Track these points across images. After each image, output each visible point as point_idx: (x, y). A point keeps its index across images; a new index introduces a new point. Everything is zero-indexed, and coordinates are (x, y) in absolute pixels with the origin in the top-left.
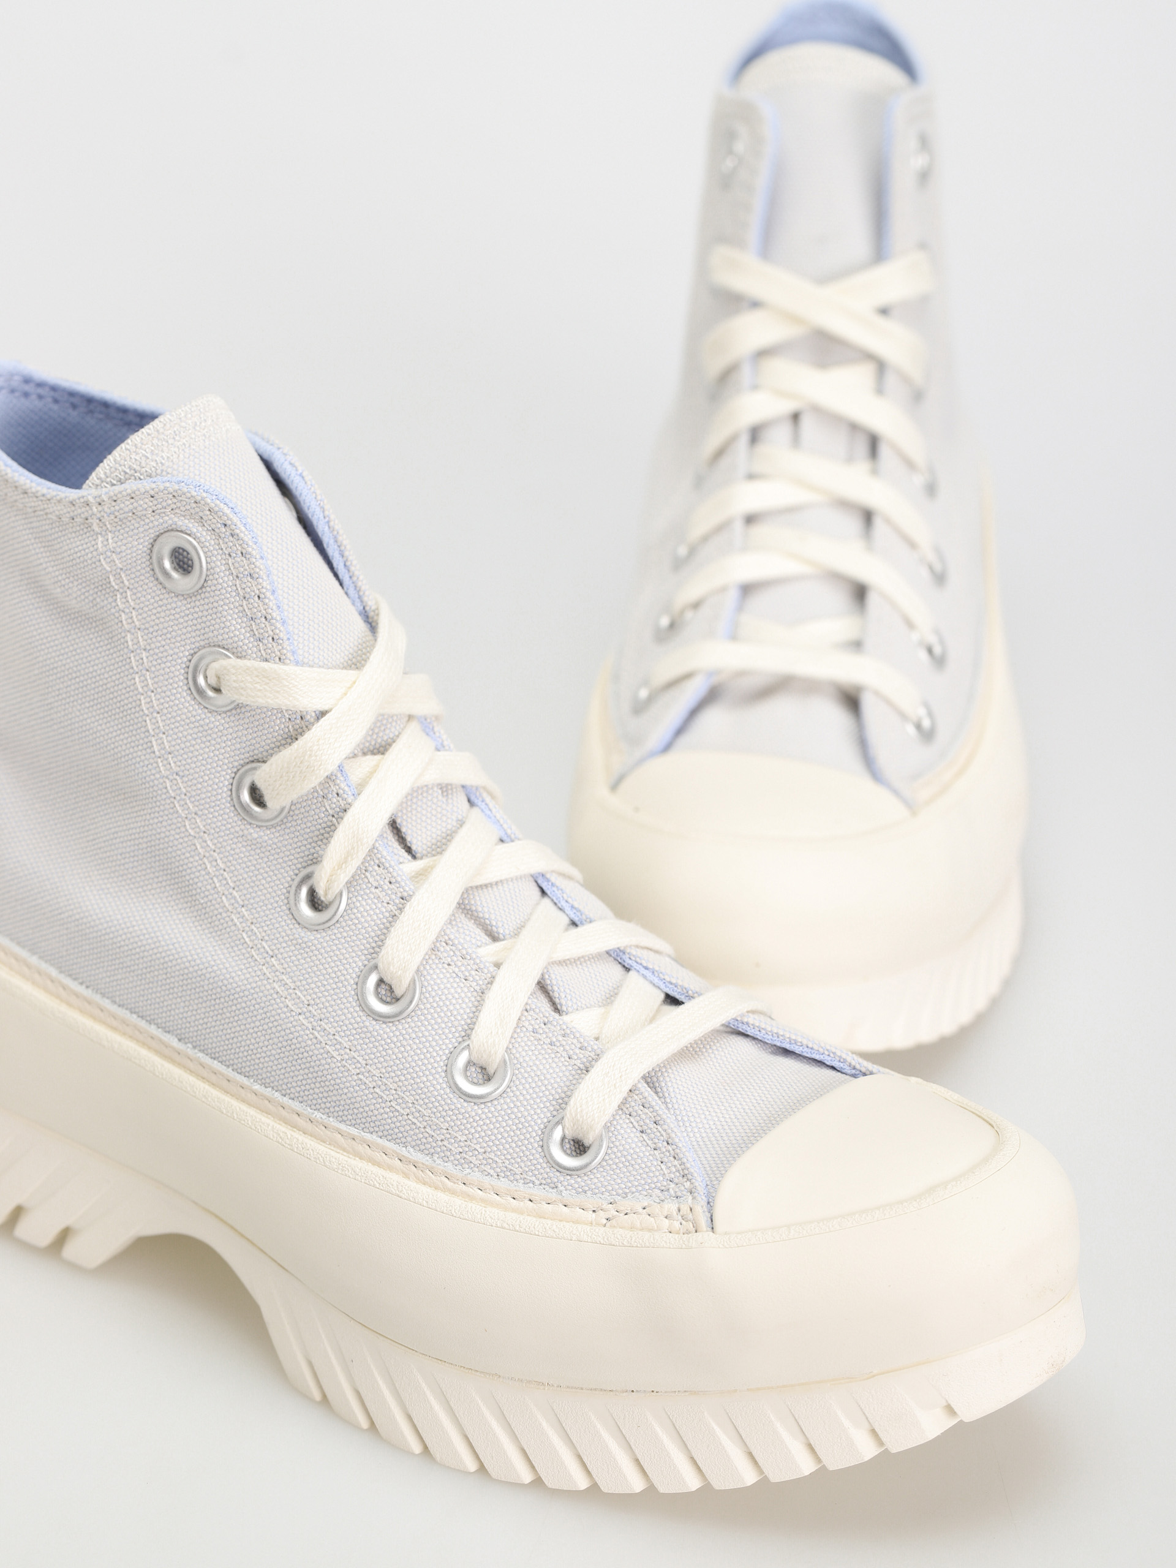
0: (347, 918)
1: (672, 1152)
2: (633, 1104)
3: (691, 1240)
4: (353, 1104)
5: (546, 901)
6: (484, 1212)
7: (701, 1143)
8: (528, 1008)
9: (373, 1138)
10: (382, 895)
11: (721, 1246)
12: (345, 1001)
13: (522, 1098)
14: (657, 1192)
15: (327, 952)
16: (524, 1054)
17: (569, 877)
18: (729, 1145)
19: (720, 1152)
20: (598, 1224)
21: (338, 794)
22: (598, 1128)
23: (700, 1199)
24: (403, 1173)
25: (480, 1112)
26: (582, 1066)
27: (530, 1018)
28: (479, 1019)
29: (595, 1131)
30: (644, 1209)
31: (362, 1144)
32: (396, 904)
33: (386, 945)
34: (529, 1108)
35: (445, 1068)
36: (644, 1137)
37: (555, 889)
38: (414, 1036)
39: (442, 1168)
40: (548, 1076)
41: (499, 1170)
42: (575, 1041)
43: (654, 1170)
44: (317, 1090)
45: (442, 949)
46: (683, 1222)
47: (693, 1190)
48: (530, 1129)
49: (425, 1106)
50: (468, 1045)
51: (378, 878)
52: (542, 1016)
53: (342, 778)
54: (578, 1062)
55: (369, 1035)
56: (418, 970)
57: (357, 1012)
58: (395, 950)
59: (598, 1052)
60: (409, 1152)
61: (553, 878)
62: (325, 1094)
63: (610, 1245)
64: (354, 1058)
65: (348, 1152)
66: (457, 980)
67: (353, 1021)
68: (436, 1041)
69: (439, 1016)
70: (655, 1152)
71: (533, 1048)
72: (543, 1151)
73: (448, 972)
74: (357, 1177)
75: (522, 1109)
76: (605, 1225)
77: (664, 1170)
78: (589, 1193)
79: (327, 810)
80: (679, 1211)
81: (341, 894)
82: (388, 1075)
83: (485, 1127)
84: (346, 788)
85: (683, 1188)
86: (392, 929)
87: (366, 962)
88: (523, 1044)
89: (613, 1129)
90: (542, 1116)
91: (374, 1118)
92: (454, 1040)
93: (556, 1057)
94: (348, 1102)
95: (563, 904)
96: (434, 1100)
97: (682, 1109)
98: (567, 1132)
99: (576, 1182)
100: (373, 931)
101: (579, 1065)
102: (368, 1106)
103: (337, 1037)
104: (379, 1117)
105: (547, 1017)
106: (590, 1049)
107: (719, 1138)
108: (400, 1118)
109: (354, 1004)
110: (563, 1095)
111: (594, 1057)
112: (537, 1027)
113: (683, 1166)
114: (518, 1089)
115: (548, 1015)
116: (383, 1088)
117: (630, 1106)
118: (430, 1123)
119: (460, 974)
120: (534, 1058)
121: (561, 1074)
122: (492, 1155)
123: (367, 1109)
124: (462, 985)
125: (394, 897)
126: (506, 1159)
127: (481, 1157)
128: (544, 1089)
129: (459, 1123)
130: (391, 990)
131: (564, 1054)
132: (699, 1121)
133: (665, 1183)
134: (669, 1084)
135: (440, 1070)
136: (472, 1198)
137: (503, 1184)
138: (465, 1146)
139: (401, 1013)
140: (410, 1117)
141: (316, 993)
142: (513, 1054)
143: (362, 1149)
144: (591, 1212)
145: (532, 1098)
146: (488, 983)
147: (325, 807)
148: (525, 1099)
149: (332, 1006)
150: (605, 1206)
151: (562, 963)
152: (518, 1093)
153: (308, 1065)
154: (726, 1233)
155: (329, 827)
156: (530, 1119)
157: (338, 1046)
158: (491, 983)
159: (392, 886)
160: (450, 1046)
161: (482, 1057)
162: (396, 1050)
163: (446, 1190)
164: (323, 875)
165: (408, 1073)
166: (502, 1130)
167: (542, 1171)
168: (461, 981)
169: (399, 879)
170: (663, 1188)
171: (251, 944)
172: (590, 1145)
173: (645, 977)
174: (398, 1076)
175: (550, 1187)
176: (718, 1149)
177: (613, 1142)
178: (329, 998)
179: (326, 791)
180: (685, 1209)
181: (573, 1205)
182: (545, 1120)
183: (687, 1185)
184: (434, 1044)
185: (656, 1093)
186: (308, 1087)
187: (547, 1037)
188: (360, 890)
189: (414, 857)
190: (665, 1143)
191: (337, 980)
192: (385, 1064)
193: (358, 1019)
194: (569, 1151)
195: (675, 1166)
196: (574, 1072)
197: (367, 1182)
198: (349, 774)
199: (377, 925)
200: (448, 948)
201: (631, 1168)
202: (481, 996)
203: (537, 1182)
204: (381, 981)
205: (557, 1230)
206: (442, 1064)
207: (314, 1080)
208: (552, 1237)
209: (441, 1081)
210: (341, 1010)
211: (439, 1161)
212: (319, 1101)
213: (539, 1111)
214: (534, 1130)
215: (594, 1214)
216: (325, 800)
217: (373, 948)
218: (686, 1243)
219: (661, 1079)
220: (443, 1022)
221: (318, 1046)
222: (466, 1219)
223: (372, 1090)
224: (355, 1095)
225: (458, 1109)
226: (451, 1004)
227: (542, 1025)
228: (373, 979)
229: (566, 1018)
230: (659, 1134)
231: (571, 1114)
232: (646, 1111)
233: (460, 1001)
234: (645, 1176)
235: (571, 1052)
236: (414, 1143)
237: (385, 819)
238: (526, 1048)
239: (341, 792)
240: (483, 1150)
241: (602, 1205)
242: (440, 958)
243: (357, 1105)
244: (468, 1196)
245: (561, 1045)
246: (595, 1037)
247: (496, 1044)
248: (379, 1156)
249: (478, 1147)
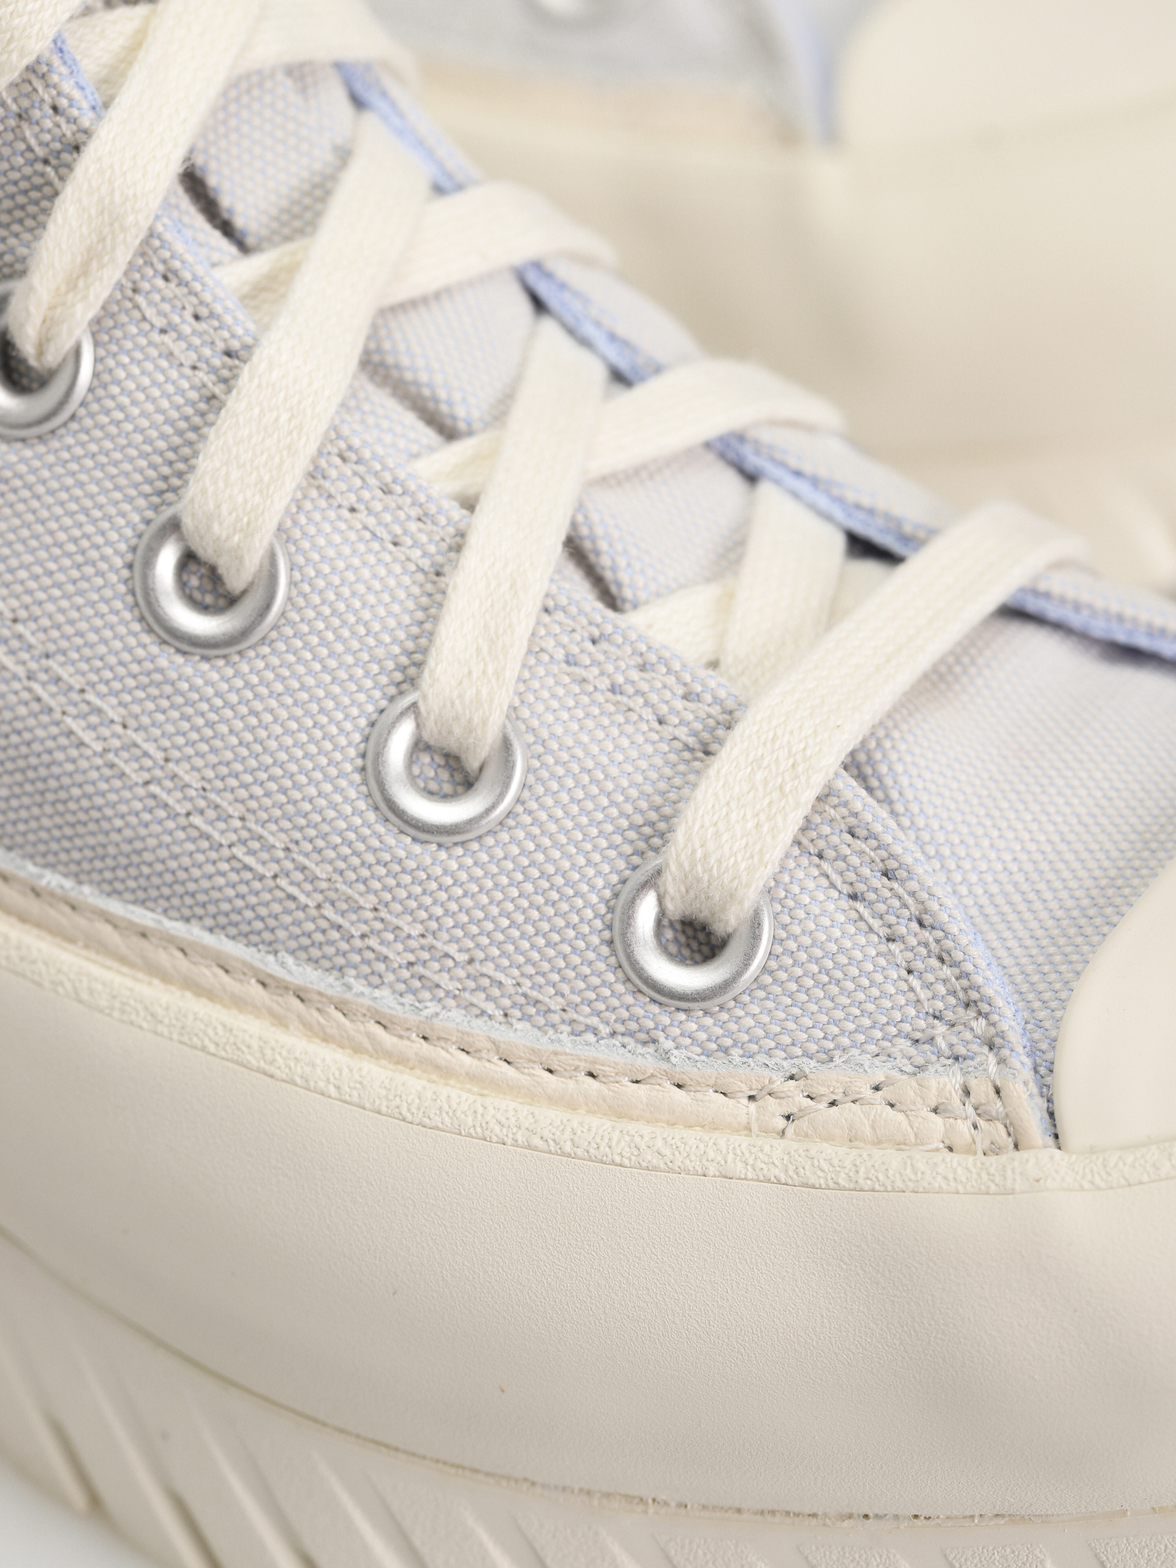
0: (95, 407)
1: (932, 945)
2: (826, 830)
3: (1009, 1173)
4: (139, 853)
5: (548, 327)
6: (480, 1110)
7: (990, 910)
8: (551, 604)
9: (195, 933)
10: (178, 348)
11: (1086, 1185)
12: (103, 608)
13: (553, 827)
14: (904, 1044)
15: (51, 493)
16: (550, 718)
17: (587, 261)
18: (1060, 914)
19: (1040, 933)
20: (766, 1131)
21: (55, 109)
22: (750, 896)
23: (1018, 1066)
24: (272, 1013)
25: (454, 865)
26: (691, 741)
27: (557, 629)
28: (438, 641)
29: (741, 903)
30: (877, 1088)
31: (165, 948)
32: (214, 370)
33: (199, 471)
34: (574, 851)
35: (359, 762)
36: (861, 909)
37: (566, 295)
38: (279, 687)
39: (369, 1002)
40: (614, 771)
41: (506, 1002)
42: (671, 680)
43: (893, 991)
44: (46, 822)
45: (333, 473)
46: (981, 1123)
47: (998, 1041)
48: (579, 902)
49: (315, 856)
50: (414, 705)
51: (166, 307)
52: (584, 621)
53: (64, 70)
54: (682, 733)
55: (168, 689)
56: (280, 529)
57: (135, 635)
58: (221, 484)
59: (730, 704)
60: (283, 965)
61: (563, 270)
62: (68, 831)
63: (805, 1185)
64: (135, 745)
65: (131, 965)
66: (376, 546)
67: (126, 657)
68: (334, 698)
69: (339, 638)
70: (892, 946)
71: (571, 703)
72: (614, 953)
73: (351, 528)
74: (160, 1028)
75: (557, 854)
77: (918, 989)
78: (736, 1052)
79: (30, 149)
80: (967, 1093)
81: (77, 353)
82: (219, 784)
83: (468, 902)
84: (76, 94)
85: (968, 1036)
86: (211, 432)
87: (150, 514)
88: (546, 694)
89: (783, 894)
90: (606, 868)
91: (192, 887)
92: (377, 694)
93: (627, 721)
94: (126, 848)
95: (588, 330)
96: (339, 840)
97: (936, 826)
98: (670, 906)
99: (702, 1028)
100: (163, 436)
101: (684, 738)
102: (175, 857)
103: (90, 696)
104: (205, 884)
105: (598, 626)
106: (708, 698)
107: (1032, 896)
108: (257, 885)
109: (127, 615)
110: (653, 816)
111: (721, 718)
112: (575, 650)
113: (965, 982)
114: (542, 807)
115: (599, 620)
116: (211, 814)
117: (820, 836)
118: (332, 895)
119: (381, 531)
120: (575, 727)
121: (643, 764)
122: (489, 968)
123: (173, 864)
124: (388, 558)
125: (207, 352)
126: (523, 975)
127: (462, 973)
128: (605, 802)
129: (404, 894)
130: (214, 576)
131: (648, 714)
132: (977, 854)
133: (922, 1024)
134: (899, 768)
135: (348, 768)
136: (446, 1072)
137: (521, 1036)
138: (422, 948)
139: (244, 633)
140: (283, 882)
141: (29, 592)
142: (524, 721)
143: (166, 958)
144: (745, 1101)
145: (578, 826)
146: (450, 549)
147: (24, 140)
148: (562, 829)
149: (72, 622)
150: (779, 1083)
151: (607, 481)
152: (543, 816)
153: (21, 763)
154: (1092, 1150)
155: (38, 188)
156: (577, 876)
157: (94, 719)
158: (458, 549)
159: (202, 326)
160: (370, 708)
161: (450, 732)
162: (239, 725)
163: (379, 1053)
164: (32, 309)
165: (271, 778)
166: (510, 907)
167: (615, 1002)
168: (384, 549)
169: (218, 308)
170: (918, 1035)
172: (729, 936)
173: (796, 495)
174: (246, 786)
175: (637, 1041)
176: (1034, 924)
177: (785, 927)
178: (65, 603)
179: (25, 103)
180: (982, 1090)
181: (699, 1084)
182: (615, 878)
183: (980, 1025)
184: (330, 704)
185: (870, 790)
186: (24, 814)
187: (602, 674)
188: (125, 337)
189: (243, 248)
190: (914, 925)
191: (80, 559)
192: (213, 759)
193: (140, 652)
194: (673, 948)
195: (945, 981)
196: (673, 757)
197: (185, 1039)
198: (78, 58)
199: (169, 421)
200: (347, 470)
201: (834, 989)
202: (434, 583)
203: (605, 1030)
204: (189, 559)
205: (667, 1151)
206: (352, 752)
207: (38, 798)
208: (656, 1169)
209: (353, 794)
210: (97, 631)
211: (359, 986)
212: (54, 846)
213: (597, 857)
214: (587, 904)
215: (753, 1106)
216: (25, 125)
217: (165, 478)
218: (997, 1179)
219: (878, 756)
220: (348, 650)
221: (45, 719)
222: (437, 1128)
223: (183, 821)
224: (143, 832)
225: (400, 862)
226: (364, 605)
227: (588, 645)
228: (167, 559)
229: (634, 620)
230: (896, 903)
231: (680, 865)
232: (859, 845)
233: (386, 598)
234: (871, 1007)
235: (664, 709)
236: (293, 944)
237: (175, 167)
238: (555, 704)
239: (63, 103)
240: (466, 957)
241: (771, 1081)
242: (330, 496)
243: (148, 857)
244: (437, 1067)
245: (638, 692)
246: (714, 665)
247: (484, 692)
248: (210, 975)
249: (452, 949)
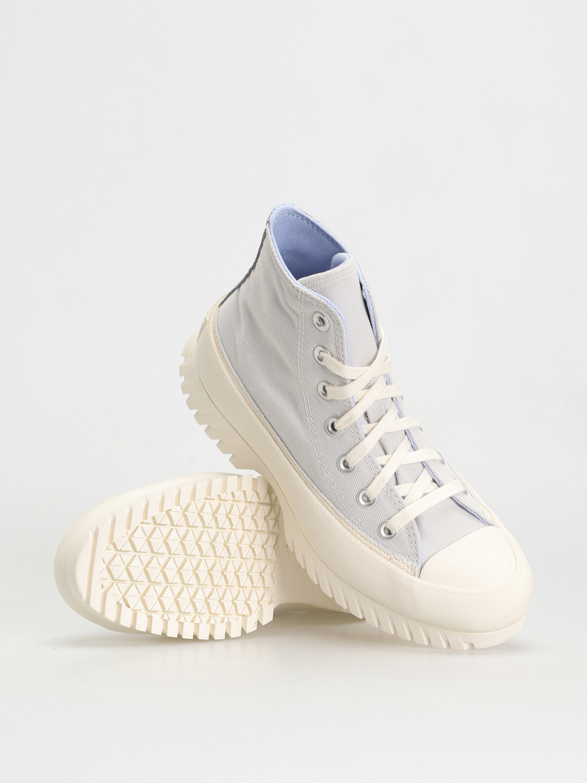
1: (415, 546)
3: (412, 578)
5: (406, 438)
8: (387, 484)
11: (420, 584)
12: (333, 461)
14: (407, 556)
15: (332, 445)
16: (382, 498)
20: (387, 559)
22: (397, 529)
23: (419, 566)
24: (335, 517)
25: (363, 511)
26: (398, 508)
28: (371, 483)
29: (395, 530)
30: (402, 560)
33: (350, 452)
34: (378, 515)
35: (357, 494)
36: (409, 537)
37: (410, 434)
38: (350, 479)
39: (347, 521)
40: (387, 508)
41: (363, 529)
42: (398, 500)
43: (409, 549)
45: (367, 458)
46: (412, 571)
47: (418, 561)
48: (376, 522)
49: (347, 501)
50: (366, 490)
51: (354, 430)
52: (392, 485)
54: (397, 506)
55: (337, 474)
56: (358, 463)
57: (336, 466)
58: (352, 455)
59: (404, 506)
60: (339, 512)
63: (388, 568)
64: (331, 479)
65: (321, 502)
66: (369, 469)
67: (334, 468)
69: (360, 478)
70: (411, 544)
71: (385, 497)
72: (378, 529)
74: (322, 511)
75: (376, 515)
76: (389, 560)
77: (412, 550)
78: (388, 548)
81: (341, 430)
82: (339, 488)
83: (363, 516)
84: (353, 402)
85: (415, 559)
86: (354, 448)
87: (343, 453)
88: (383, 494)
89: (401, 531)
90: (381, 519)
91: (331, 497)
92: (362, 487)
93: (391, 502)
94: (325, 489)
95: (411, 439)
98: (387, 527)
99: (385, 542)
100: (348, 445)
104: (333, 498)
108: (339, 501)
109: (335, 464)
110: (390, 515)
111: (402, 507)
112: (388, 491)
113: (417, 552)
114: (376, 508)
117: (408, 527)
118: (347, 507)
119: (370, 467)
120: (384, 500)
121: (390, 509)
122: (363, 524)
123: (330, 494)
124: (370, 471)
125: (357, 438)
126: (366, 527)
127: (359, 523)
128: (384, 511)
130: (348, 464)
131: (394, 502)
133: (410, 555)
135: (355, 494)
137: (363, 534)
138: (356, 518)
139: (348, 472)
140: (342, 503)
141: (325, 455)
142: (378, 497)
143: (325, 503)
145: (380, 513)
146: (377, 474)
147: (344, 404)
148: (377, 512)
149: (329, 461)
150: (391, 554)
151: (405, 465)
152: (376, 510)
154: (423, 580)
156: (377, 519)
157: (327, 474)
159: (357, 434)
160: (360, 488)
161: (369, 495)
162: (344, 483)
163: (346, 527)
164: (338, 423)
166: (368, 518)
167: (376, 535)
169: (360, 433)
171: (310, 429)
172: (393, 533)
173: (429, 471)
174: (342, 490)
175: (376, 540)
177: (399, 536)
180: (413, 566)
181: (382, 550)
182: (382, 521)
183: (417, 558)
184: (356, 485)
185: (417, 524)
187: (390, 495)
188: (348, 431)
189: (369, 422)
190: (414, 543)
191: (332, 454)
192: (339, 485)
194: (386, 532)
195: (415, 551)
196: (395, 510)
198: (355, 398)
200: (369, 458)
201: (402, 546)
202: (374, 476)
203: (373, 537)
204: (345, 460)
205: (374, 557)
206: (356, 492)
207: (317, 478)
208: (372, 558)
209: (354, 497)
210: (331, 464)
211: (347, 519)
213: (380, 517)
215: (387, 555)
216: (345, 402)
217: (346, 451)
218: (410, 579)
220: (360, 480)
221: (321, 470)
223: (333, 489)
224: (328, 488)
225: (357, 507)
226: (364, 475)
227: (390, 491)
228: (343, 459)
229: (398, 487)
230: (413, 539)
231: (389, 524)
232: (412, 530)
233: (367, 475)
234: (405, 550)
236: (341, 510)
237: (363, 412)
238: (383, 496)
239: (350, 402)
240: (361, 522)
243: (328, 491)
244: (352, 533)
245: (393, 499)
246: (404, 498)
247: (375, 493)
248: (329, 508)
249: (359, 520)
